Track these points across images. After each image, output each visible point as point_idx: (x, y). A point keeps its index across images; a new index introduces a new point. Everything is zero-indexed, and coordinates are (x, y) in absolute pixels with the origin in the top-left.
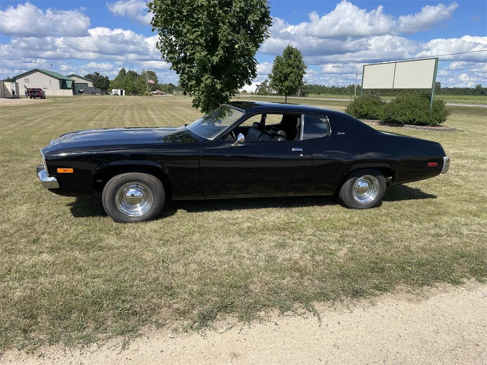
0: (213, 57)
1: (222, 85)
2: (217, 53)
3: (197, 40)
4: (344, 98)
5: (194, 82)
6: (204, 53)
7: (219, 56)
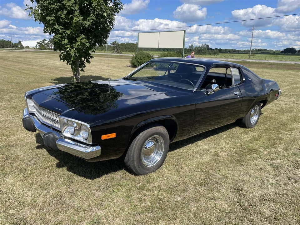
0: (85, 22)
1: (90, 43)
2: (88, 18)
3: (73, 7)
4: (100, 53)
5: (66, 41)
6: (81, 18)
7: (91, 21)
